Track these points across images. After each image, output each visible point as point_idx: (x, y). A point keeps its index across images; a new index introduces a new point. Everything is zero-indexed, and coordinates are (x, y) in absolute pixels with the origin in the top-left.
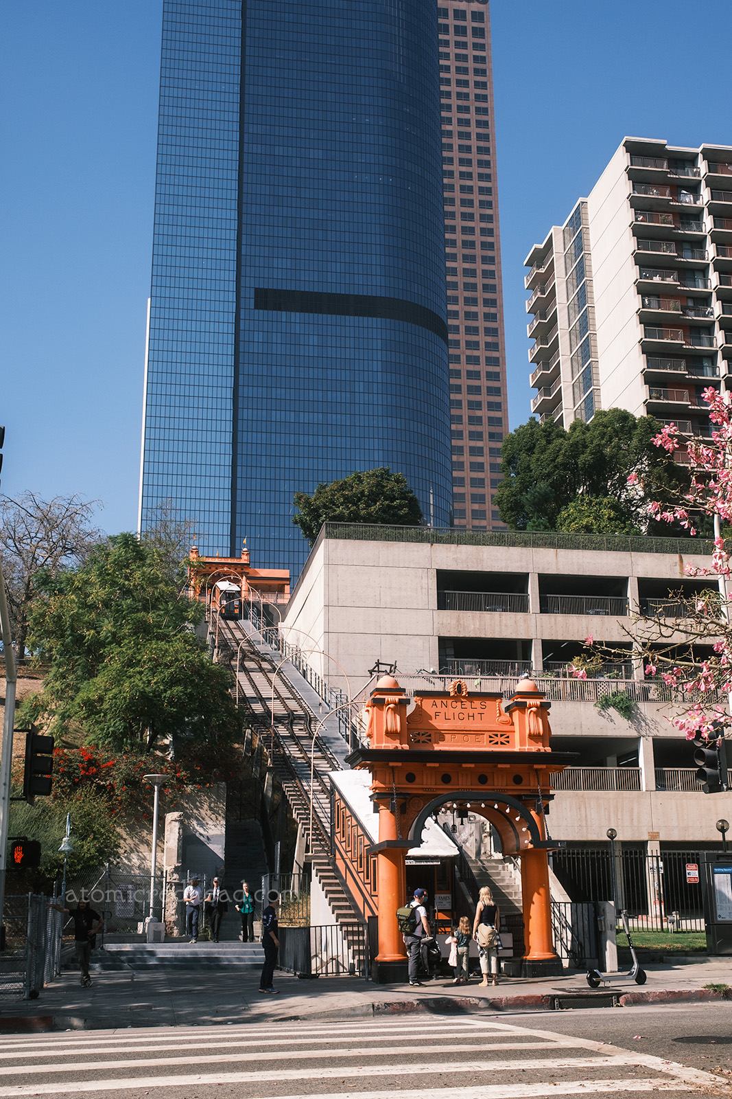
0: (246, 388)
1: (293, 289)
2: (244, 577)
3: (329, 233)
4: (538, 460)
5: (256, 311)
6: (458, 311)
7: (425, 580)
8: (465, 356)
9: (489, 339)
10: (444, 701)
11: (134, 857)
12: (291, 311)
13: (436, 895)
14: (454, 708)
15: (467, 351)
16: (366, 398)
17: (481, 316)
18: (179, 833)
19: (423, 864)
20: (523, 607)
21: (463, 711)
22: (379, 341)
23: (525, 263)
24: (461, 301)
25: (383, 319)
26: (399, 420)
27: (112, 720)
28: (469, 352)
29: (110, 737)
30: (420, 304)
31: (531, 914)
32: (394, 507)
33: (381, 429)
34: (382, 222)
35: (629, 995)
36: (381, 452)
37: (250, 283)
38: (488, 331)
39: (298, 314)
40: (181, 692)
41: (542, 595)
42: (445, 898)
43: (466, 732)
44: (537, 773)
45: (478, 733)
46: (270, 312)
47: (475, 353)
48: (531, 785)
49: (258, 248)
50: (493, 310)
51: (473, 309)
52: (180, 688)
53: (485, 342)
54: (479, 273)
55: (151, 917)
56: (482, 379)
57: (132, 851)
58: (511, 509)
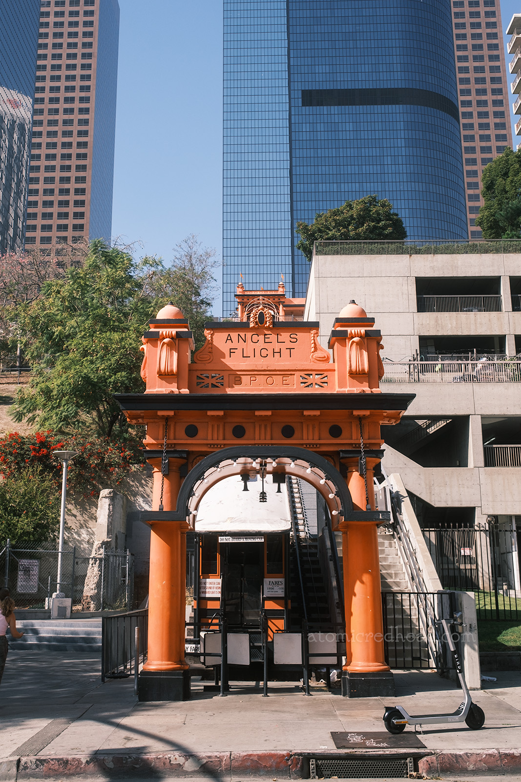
0: (298, 168)
1: (332, 88)
2: (281, 305)
3: (358, 42)
4: (512, 181)
5: (304, 108)
6: (471, 101)
7: (405, 287)
8: (478, 135)
9: (498, 121)
10: (242, 334)
11: (84, 532)
12: (331, 105)
13: (265, 579)
14: (253, 343)
15: (480, 131)
16: (393, 169)
17: (490, 103)
18: (109, 509)
19: (242, 541)
20: (496, 307)
21: (266, 346)
22: (402, 123)
23: (507, 32)
24: (473, 92)
25: (405, 106)
26: (420, 184)
27: (66, 406)
28: (482, 132)
29: (62, 421)
30: (434, 91)
31: (352, 610)
32: (380, 228)
33: (406, 192)
34: (400, 29)
35: (434, 758)
36: (407, 210)
37: (298, 87)
38: (497, 114)
39: (336, 107)
40: (124, 376)
41: (513, 295)
42: (277, 583)
43: (269, 373)
44: (360, 421)
45: (286, 373)
46: (314, 107)
47: (487, 132)
48: (353, 438)
49: (302, 59)
50: (499, 97)
51: (483, 98)
52: (124, 374)
53: (495, 123)
54: (487, 69)
55: (58, 592)
56: (493, 153)
57: (81, 527)
58: (490, 228)
